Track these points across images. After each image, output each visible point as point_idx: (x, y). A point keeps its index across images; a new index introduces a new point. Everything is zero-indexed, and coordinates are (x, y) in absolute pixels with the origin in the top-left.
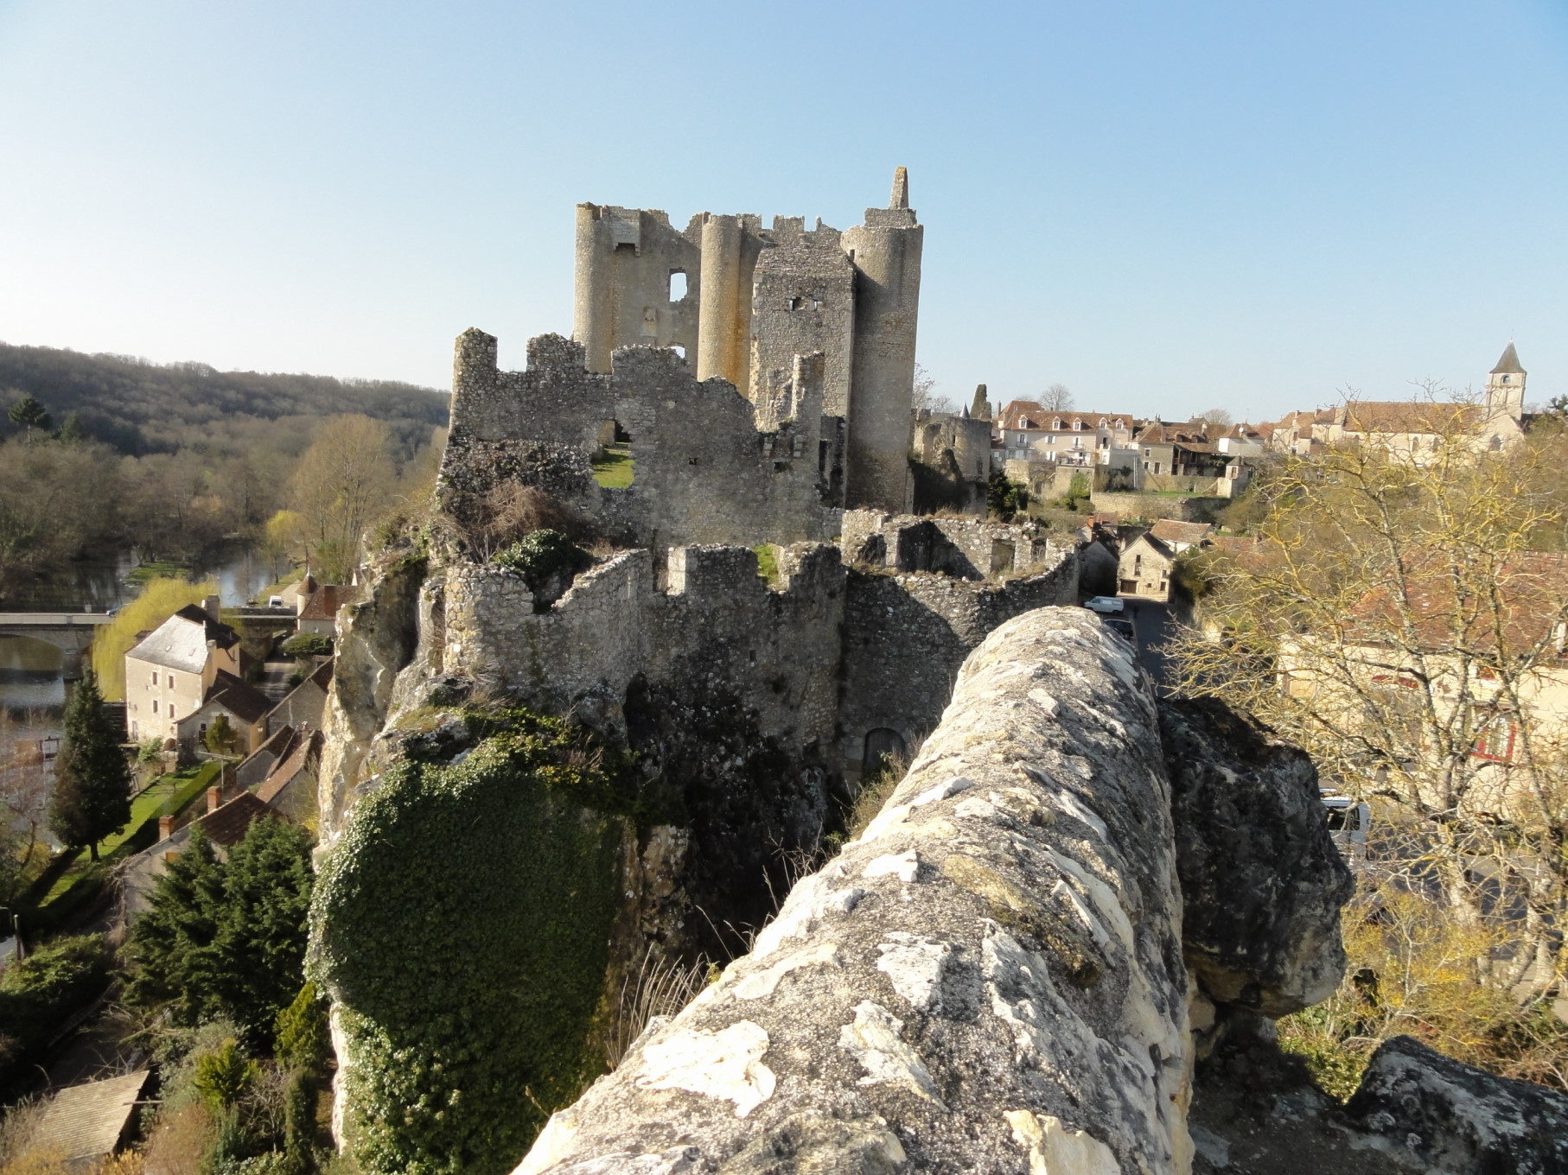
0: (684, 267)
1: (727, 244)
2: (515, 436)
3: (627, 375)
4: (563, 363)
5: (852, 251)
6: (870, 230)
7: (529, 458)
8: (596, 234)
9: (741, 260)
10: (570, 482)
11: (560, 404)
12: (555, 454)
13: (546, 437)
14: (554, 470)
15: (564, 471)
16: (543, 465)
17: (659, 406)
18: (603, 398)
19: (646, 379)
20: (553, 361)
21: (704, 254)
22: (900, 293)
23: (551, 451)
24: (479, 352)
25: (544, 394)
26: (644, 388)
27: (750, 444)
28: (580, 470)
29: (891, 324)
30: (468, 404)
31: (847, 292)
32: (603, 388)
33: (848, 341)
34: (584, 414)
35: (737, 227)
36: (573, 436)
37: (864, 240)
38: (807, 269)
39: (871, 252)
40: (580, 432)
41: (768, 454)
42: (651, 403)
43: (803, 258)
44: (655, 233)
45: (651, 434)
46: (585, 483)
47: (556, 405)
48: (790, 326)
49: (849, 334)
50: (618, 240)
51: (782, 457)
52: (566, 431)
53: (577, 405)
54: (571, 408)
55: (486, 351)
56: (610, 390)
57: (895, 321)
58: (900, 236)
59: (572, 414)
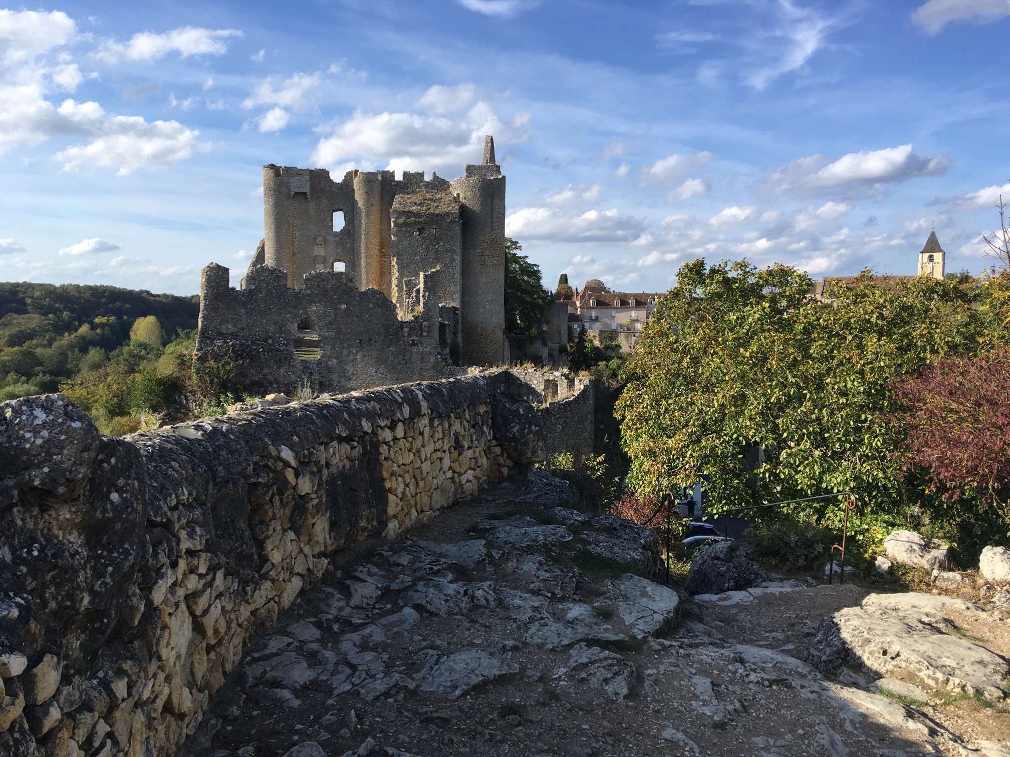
0: (342, 207)
1: (372, 191)
2: (243, 330)
3: (314, 289)
4: (273, 283)
5: (458, 195)
6: (469, 180)
7: (253, 343)
8: (278, 186)
9: (382, 202)
10: (281, 358)
11: (272, 309)
12: (270, 340)
13: (264, 330)
14: (270, 350)
15: (277, 351)
16: (263, 347)
17: (336, 307)
18: (300, 304)
19: (327, 291)
20: (266, 282)
21: (356, 198)
22: (492, 223)
23: (267, 338)
24: (217, 278)
25: (261, 303)
26: (326, 296)
27: (395, 328)
28: (287, 350)
29: (487, 242)
30: (211, 311)
31: (456, 222)
32: (300, 298)
33: (458, 255)
34: (288, 314)
35: (378, 180)
36: (281, 328)
37: (466, 187)
38: (428, 207)
39: (471, 195)
40: (286, 325)
41: (406, 335)
42: (331, 306)
43: (425, 200)
44: (321, 184)
45: (332, 325)
46: (290, 358)
47: (269, 309)
48: (417, 247)
49: (459, 251)
50: (294, 190)
51: (416, 336)
52: (276, 325)
53: (283, 309)
54: (279, 311)
55: (222, 277)
56: (304, 299)
57: (490, 240)
58: (490, 184)
59: (280, 315)
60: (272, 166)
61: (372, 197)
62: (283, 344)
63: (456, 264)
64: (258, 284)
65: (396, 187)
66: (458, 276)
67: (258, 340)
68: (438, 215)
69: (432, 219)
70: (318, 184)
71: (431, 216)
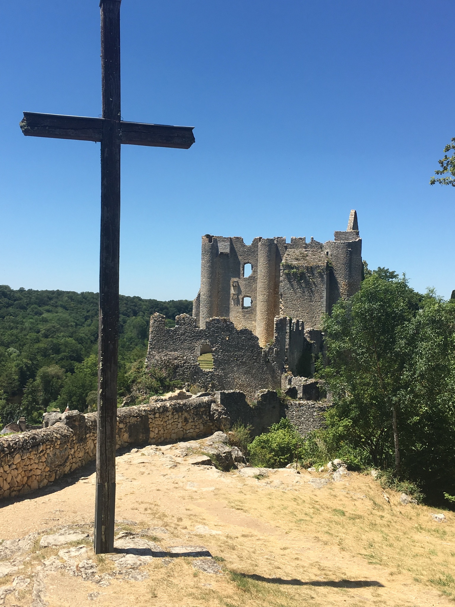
0: (250, 261)
1: (269, 251)
2: (171, 351)
3: (211, 328)
4: (188, 324)
5: (327, 253)
6: (335, 243)
7: (176, 359)
8: (210, 249)
9: (276, 258)
10: (190, 367)
11: (187, 339)
12: (185, 358)
13: (182, 351)
14: (185, 363)
15: (189, 363)
16: (181, 361)
17: (223, 339)
18: (202, 337)
19: (218, 330)
20: (184, 324)
21: (259, 256)
22: (350, 271)
23: (184, 356)
24: (159, 321)
25: (181, 336)
26: (217, 332)
27: (257, 352)
28: (194, 363)
29: (346, 285)
30: (155, 340)
31: (324, 272)
32: (202, 333)
33: (325, 294)
34: (195, 343)
35: (274, 243)
36: (192, 351)
37: (332, 248)
38: (306, 262)
39: (336, 253)
40: (194, 349)
41: (264, 356)
42: (220, 338)
43: (304, 257)
44: (237, 247)
45: (220, 349)
46: (196, 368)
47: (186, 340)
48: (297, 288)
49: (325, 291)
50: (220, 251)
51: (270, 357)
52: (189, 349)
53: (193, 339)
54: (191, 340)
55: (161, 321)
56: (205, 334)
57: (348, 284)
58: (349, 245)
59: (191, 343)
60: (208, 236)
61: (270, 254)
62: (192, 360)
63: (323, 300)
64: (180, 325)
65: (286, 248)
66: (324, 309)
67: (178, 357)
68: (311, 267)
69: (307, 270)
70: (235, 247)
71: (307, 268)
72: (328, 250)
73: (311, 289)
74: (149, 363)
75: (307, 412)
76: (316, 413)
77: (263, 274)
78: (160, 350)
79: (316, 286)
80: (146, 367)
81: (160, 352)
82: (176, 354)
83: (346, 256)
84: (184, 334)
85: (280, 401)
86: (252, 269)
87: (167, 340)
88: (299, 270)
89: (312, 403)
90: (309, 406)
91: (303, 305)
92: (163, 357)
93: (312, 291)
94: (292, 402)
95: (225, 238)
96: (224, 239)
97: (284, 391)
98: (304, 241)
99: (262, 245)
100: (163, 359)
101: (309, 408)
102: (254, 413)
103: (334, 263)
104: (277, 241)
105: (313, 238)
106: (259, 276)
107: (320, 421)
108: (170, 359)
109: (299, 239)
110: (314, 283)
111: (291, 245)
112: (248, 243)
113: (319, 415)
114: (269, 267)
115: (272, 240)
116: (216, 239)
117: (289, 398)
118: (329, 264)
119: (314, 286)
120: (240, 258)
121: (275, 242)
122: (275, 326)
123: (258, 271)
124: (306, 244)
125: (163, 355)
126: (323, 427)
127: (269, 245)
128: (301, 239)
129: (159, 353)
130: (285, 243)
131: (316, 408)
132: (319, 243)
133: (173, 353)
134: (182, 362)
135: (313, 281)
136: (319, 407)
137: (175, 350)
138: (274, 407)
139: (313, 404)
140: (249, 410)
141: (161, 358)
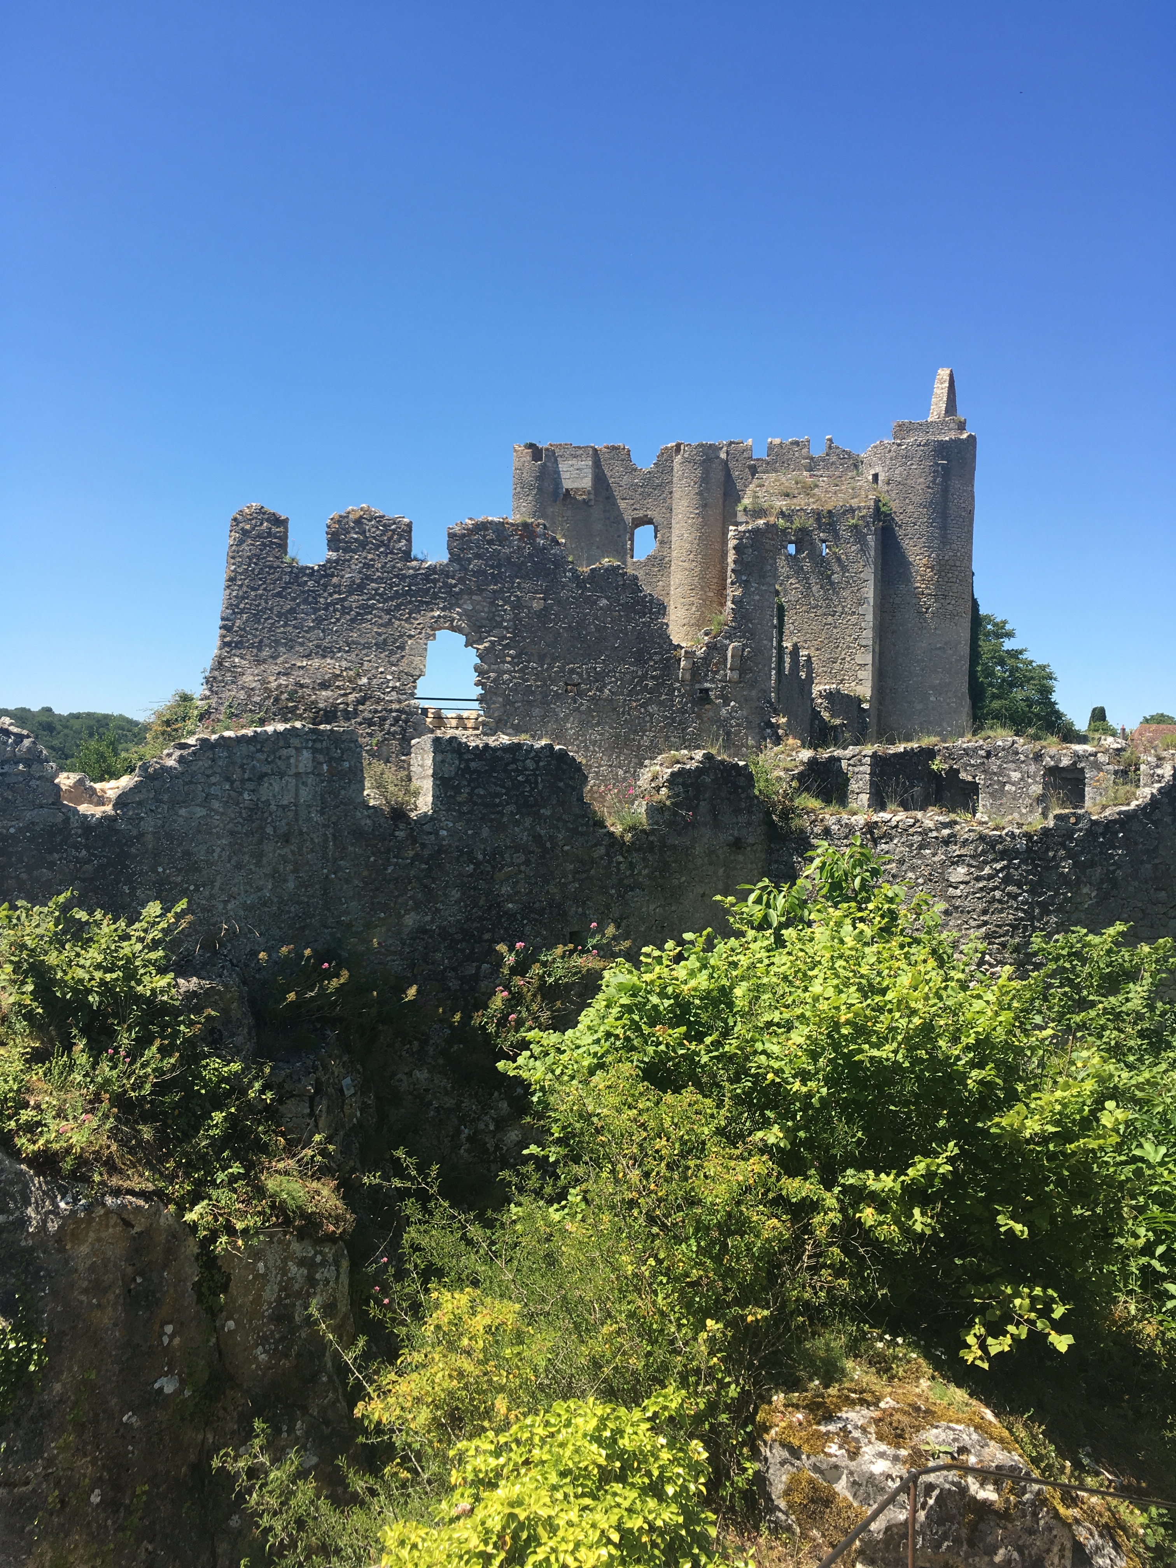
0: (650, 514)
1: (705, 479)
2: (308, 656)
3: (470, 561)
4: (377, 547)
5: (876, 477)
6: (899, 445)
7: (324, 686)
8: (538, 478)
9: (725, 501)
10: (383, 719)
11: (373, 607)
12: (365, 680)
13: (353, 657)
14: (361, 701)
15: (379, 701)
16: (345, 695)
17: (518, 606)
18: (435, 596)
19: (499, 566)
20: (363, 545)
21: (676, 495)
22: (944, 528)
23: (358, 675)
24: (259, 536)
25: (350, 593)
26: (495, 579)
27: (661, 660)
28: (400, 701)
29: (932, 568)
30: (242, 612)
31: (867, 525)
32: (435, 581)
33: (869, 592)
34: (406, 620)
35: (718, 457)
36: (392, 653)
37: (891, 459)
38: (811, 500)
39: (901, 474)
40: (402, 648)
41: (688, 676)
42: (507, 601)
43: (808, 490)
44: (614, 473)
45: (507, 647)
46: (406, 721)
47: (368, 609)
48: (788, 577)
49: (871, 584)
50: (567, 484)
51: (712, 681)
52: (381, 646)
53: (398, 607)
54: (388, 612)
55: (270, 534)
56: (445, 584)
57: (939, 563)
58: (942, 449)
59: (389, 623)
60: (531, 447)
61: (707, 489)
62: (394, 688)
63: (866, 610)
64: (345, 551)
65: (754, 470)
66: (868, 634)
67: (336, 677)
68: (830, 512)
69: (818, 520)
70: (608, 474)
71: (818, 515)
72: (878, 469)
73: (829, 577)
74: (213, 701)
75: (913, 868)
76: (962, 870)
77: (688, 546)
78: (267, 652)
79: (844, 569)
80: (201, 717)
81: (264, 661)
82: (329, 666)
83: (934, 482)
84: (361, 587)
85: (768, 814)
86: (656, 537)
87: (292, 611)
88: (792, 523)
89: (941, 818)
90: (925, 833)
91: (806, 626)
92: (272, 678)
93: (832, 584)
94: (830, 820)
95: (579, 447)
96: (576, 452)
97: (787, 770)
98: (805, 450)
99: (686, 461)
100: (274, 685)
101: (921, 847)
102: (632, 866)
103: (895, 506)
104: (728, 453)
105: (830, 440)
106: (674, 554)
107: (985, 912)
108: (302, 686)
109: (792, 443)
110: (839, 559)
111: (768, 463)
112: (645, 462)
113: (978, 879)
114: (704, 524)
115: (713, 449)
116: (554, 452)
117: (814, 803)
118: (881, 504)
119: (837, 568)
120: (622, 505)
121: (723, 456)
122: (731, 556)
123: (674, 538)
124: (812, 459)
125: (277, 670)
126: (1003, 945)
127: (704, 461)
128: (797, 443)
129: (259, 662)
130: (750, 458)
131: (965, 843)
132: (849, 453)
133: (316, 662)
134: (352, 698)
135: (835, 553)
136: (982, 838)
137: (325, 652)
138: (737, 845)
139: (945, 825)
140: (602, 850)
141: (264, 682)
